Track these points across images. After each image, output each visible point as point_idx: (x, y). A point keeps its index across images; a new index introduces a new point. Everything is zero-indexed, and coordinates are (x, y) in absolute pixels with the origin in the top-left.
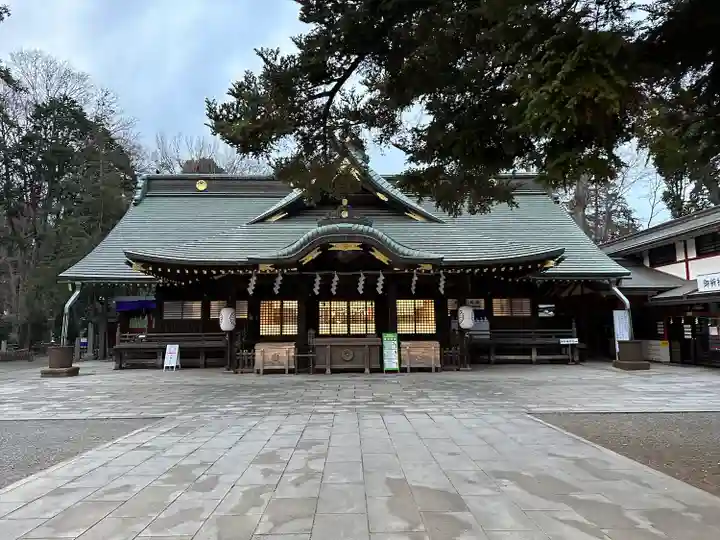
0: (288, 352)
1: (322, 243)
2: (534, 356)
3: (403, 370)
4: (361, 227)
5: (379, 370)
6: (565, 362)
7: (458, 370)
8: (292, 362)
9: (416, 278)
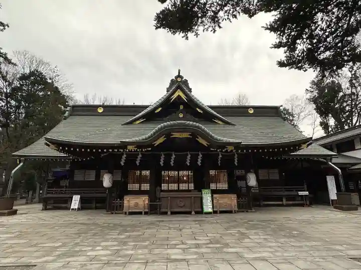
0: (144, 201)
1: (166, 133)
2: (285, 202)
3: (215, 212)
4: (191, 123)
5: (200, 212)
6: (302, 205)
7: (247, 212)
8: (147, 207)
9: (220, 156)
